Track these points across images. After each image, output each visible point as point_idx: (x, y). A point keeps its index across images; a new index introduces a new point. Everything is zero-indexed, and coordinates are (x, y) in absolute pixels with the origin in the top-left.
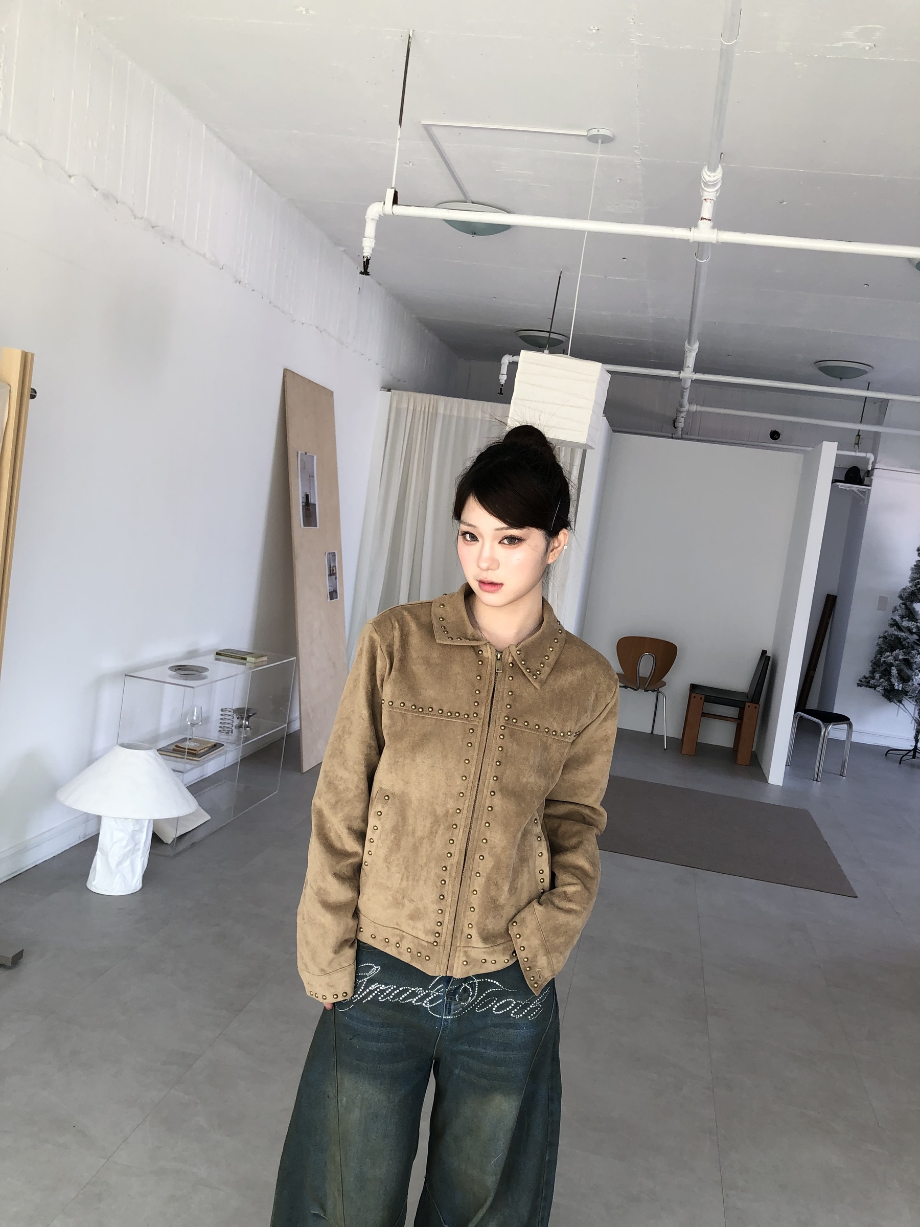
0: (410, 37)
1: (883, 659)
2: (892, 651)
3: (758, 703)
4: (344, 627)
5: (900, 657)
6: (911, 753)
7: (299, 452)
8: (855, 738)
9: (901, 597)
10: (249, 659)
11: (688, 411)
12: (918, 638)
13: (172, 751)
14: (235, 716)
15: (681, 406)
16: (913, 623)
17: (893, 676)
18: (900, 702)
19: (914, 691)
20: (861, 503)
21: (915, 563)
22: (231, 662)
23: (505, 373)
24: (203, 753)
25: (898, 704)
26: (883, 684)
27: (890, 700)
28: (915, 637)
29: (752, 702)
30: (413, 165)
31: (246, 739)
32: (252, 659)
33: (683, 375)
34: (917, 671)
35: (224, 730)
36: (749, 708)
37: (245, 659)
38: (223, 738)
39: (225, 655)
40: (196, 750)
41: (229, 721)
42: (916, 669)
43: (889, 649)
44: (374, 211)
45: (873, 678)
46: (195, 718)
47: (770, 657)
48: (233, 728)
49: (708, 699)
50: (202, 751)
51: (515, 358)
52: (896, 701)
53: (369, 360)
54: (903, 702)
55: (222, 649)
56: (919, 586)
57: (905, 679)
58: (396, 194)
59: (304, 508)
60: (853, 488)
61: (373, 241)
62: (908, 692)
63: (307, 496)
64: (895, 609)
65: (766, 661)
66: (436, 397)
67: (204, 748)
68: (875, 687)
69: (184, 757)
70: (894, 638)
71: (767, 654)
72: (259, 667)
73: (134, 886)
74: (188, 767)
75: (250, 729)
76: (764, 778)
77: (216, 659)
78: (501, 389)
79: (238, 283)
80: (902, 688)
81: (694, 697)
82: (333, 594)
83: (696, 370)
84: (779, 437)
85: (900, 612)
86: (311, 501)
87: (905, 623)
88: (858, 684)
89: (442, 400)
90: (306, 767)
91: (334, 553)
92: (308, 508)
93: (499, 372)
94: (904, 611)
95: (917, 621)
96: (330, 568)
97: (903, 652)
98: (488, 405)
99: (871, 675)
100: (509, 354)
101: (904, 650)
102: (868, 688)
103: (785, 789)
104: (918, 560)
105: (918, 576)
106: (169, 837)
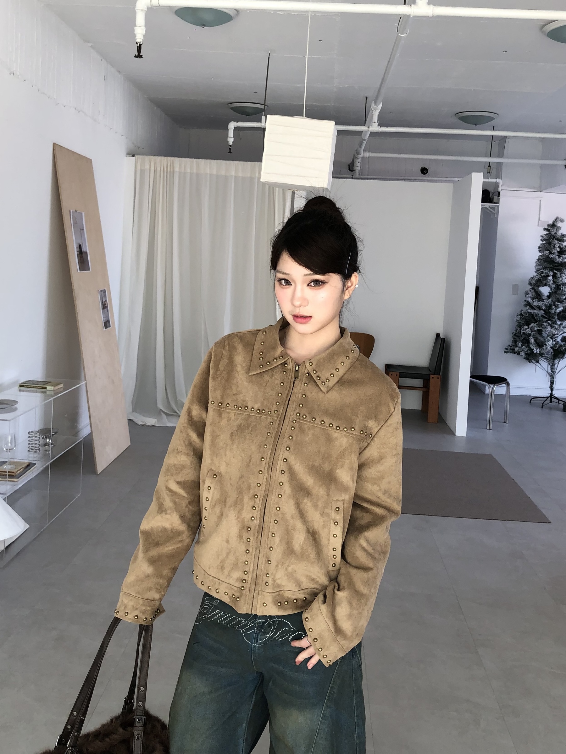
1: (522, 332)
2: (528, 326)
3: (439, 374)
5: (536, 329)
6: (549, 399)
7: (71, 210)
8: (513, 392)
9: (530, 284)
10: (49, 388)
11: (363, 157)
12: (544, 313)
15: (359, 153)
16: (541, 302)
17: (532, 343)
18: (537, 362)
19: (548, 353)
20: (492, 217)
21: (538, 258)
22: (32, 392)
23: (232, 136)
26: (525, 350)
28: (542, 312)
29: (434, 374)
34: (549, 338)
35: (33, 449)
36: (433, 379)
37: (45, 388)
38: (32, 457)
39: (27, 387)
40: (14, 472)
41: (36, 442)
42: (548, 336)
43: (526, 323)
44: (143, 3)
45: (516, 346)
46: (10, 445)
47: (444, 339)
49: (402, 375)
51: (239, 124)
52: (534, 362)
53: (116, 133)
54: (540, 362)
55: (23, 381)
56: (543, 275)
57: (540, 345)
59: (79, 257)
60: (486, 206)
61: (144, 29)
62: (543, 354)
63: (80, 246)
64: (527, 294)
65: (441, 342)
66: (172, 158)
68: (518, 353)
70: (529, 315)
71: (441, 337)
72: (58, 394)
76: (452, 432)
77: (20, 391)
79: (12, 75)
80: (539, 352)
82: (107, 324)
83: (380, 124)
84: (427, 172)
85: (531, 295)
86: (84, 250)
87: (536, 303)
88: (504, 351)
89: (177, 161)
90: (100, 469)
91: (105, 290)
92: (82, 255)
93: (227, 136)
94: (534, 294)
95: (543, 300)
96: (103, 303)
97: (537, 325)
98: (214, 163)
99: (514, 344)
100: (235, 121)
101: (537, 323)
102: (512, 354)
103: (468, 439)
104: (540, 256)
105: (541, 267)
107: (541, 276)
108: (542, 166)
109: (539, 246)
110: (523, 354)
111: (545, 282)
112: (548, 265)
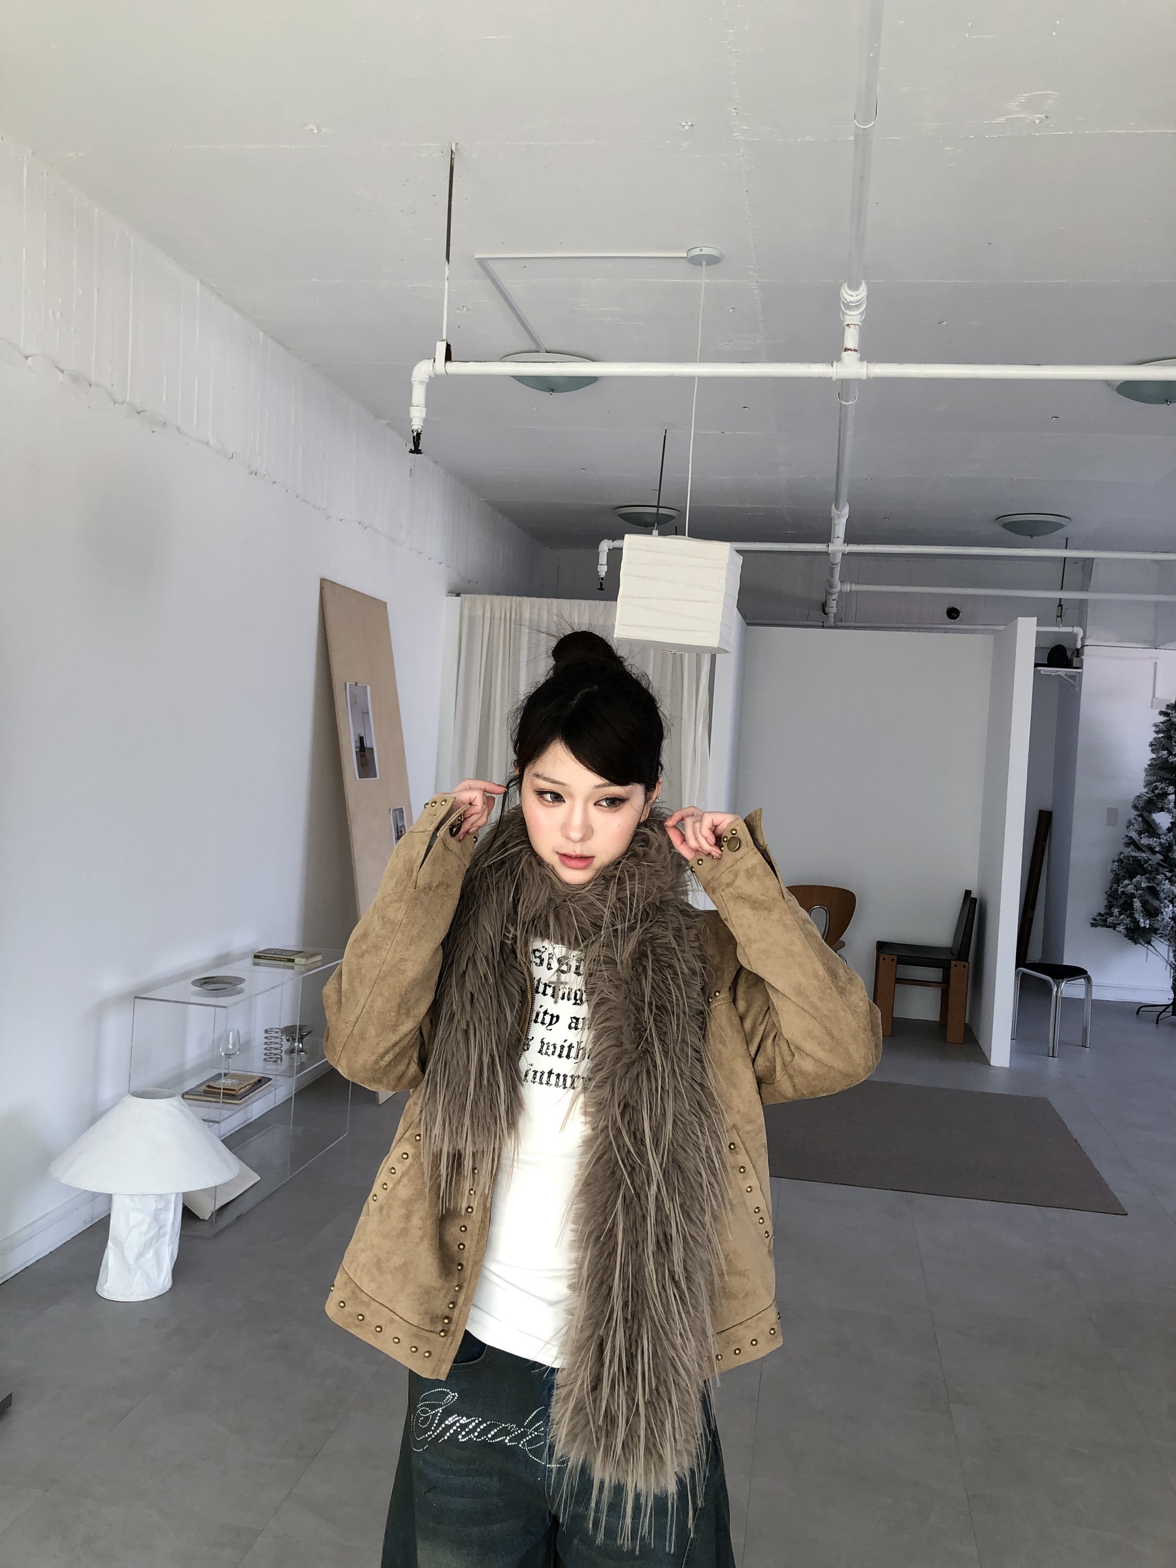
0: (452, 151)
1: (1120, 890)
2: (1131, 878)
3: (967, 961)
5: (1143, 885)
6: (1170, 1009)
7: (348, 684)
8: (1097, 994)
9: (1135, 807)
10: (297, 960)
11: (840, 592)
12: (1162, 858)
13: (202, 1094)
14: (284, 1037)
15: (831, 586)
16: (1155, 839)
17: (1137, 910)
18: (1149, 943)
19: (1165, 927)
20: (1071, 691)
21: (1149, 763)
22: (275, 966)
23: (605, 563)
24: (245, 1092)
25: (1146, 945)
26: (1124, 922)
27: (1136, 942)
28: (1159, 857)
29: (958, 960)
30: (468, 310)
31: (302, 1067)
32: (300, 959)
33: (832, 548)
34: (1166, 901)
35: (271, 1057)
36: (956, 968)
37: (293, 961)
38: (270, 1070)
39: (266, 958)
40: (234, 1090)
41: (276, 1046)
42: (1165, 898)
43: (1127, 875)
44: (422, 371)
45: (1111, 915)
46: (231, 1047)
47: (976, 899)
48: (283, 1054)
49: (902, 961)
50: (243, 1090)
51: (617, 544)
52: (1143, 943)
53: (430, 559)
54: (1152, 943)
55: (261, 949)
56: (1157, 792)
57: (1152, 913)
58: (448, 347)
59: (359, 756)
60: (1059, 673)
61: (424, 410)
62: (1158, 929)
63: (361, 739)
64: (1130, 824)
65: (972, 905)
66: (519, 598)
67: (246, 1086)
68: (1114, 926)
69: (218, 1100)
70: (1133, 861)
71: (972, 896)
72: (310, 970)
73: (161, 1285)
74: (227, 1113)
75: (306, 1053)
76: (984, 1059)
77: (255, 964)
78: (601, 583)
79: (254, 474)
80: (1150, 925)
81: (884, 959)
83: (848, 540)
84: (958, 616)
85: (1136, 827)
86: (367, 744)
87: (1145, 841)
88: (1091, 924)
91: (402, 809)
92: (364, 752)
93: (596, 562)
94: (1141, 825)
95: (1158, 836)
96: (397, 828)
97: (1146, 878)
98: (586, 604)
99: (1107, 911)
100: (609, 539)
101: (1147, 875)
102: (1104, 929)
103: (1012, 1072)
104: (1153, 759)
105: (1155, 778)
106: (206, 1210)
107: (1153, 795)
108: (1157, 605)
109: (1151, 742)
110: (1121, 928)
111: (1160, 805)
112: (1167, 776)
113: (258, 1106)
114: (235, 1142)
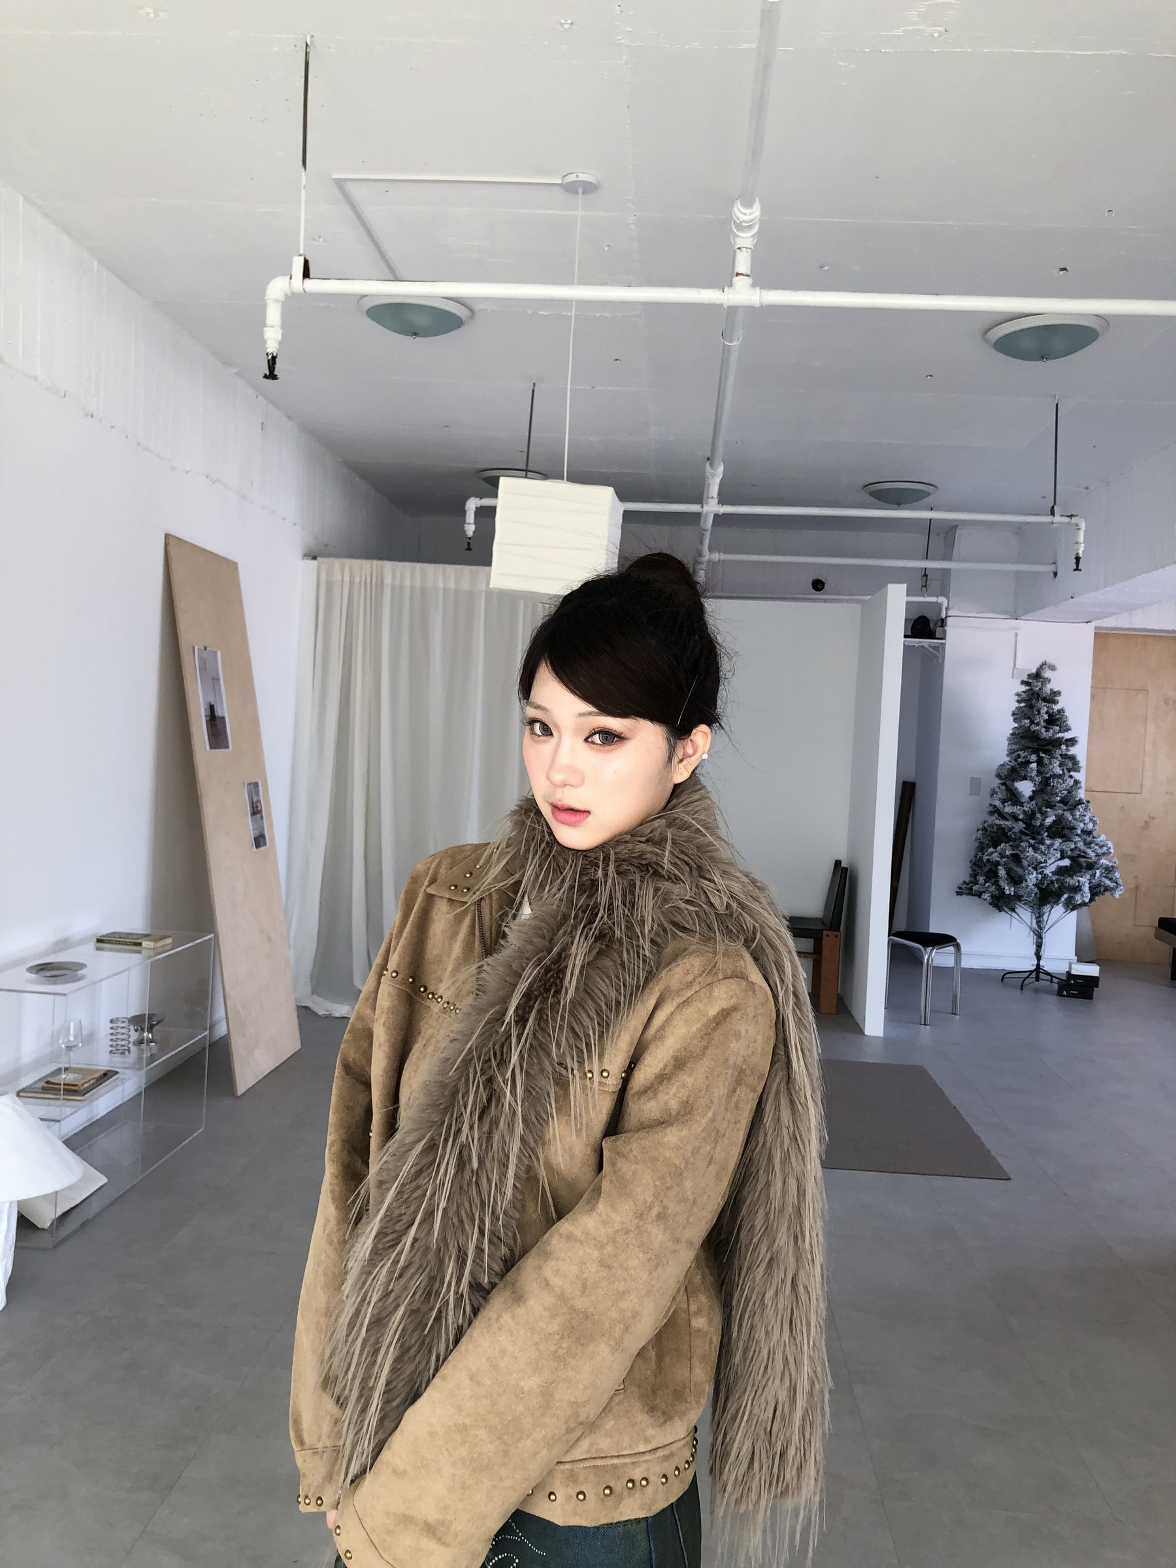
0: (307, 47)
1: (985, 858)
2: (995, 848)
3: (839, 930)
4: (279, 884)
5: (1008, 853)
6: (1034, 975)
7: (196, 647)
8: (966, 963)
9: (998, 776)
10: (145, 944)
11: (709, 561)
12: (1024, 826)
13: (40, 1091)
14: (132, 1027)
15: (701, 553)
16: (1018, 807)
17: (1001, 878)
18: (1013, 910)
19: (1029, 894)
20: (934, 662)
21: (1011, 732)
22: (120, 951)
23: (474, 522)
25: (1009, 912)
26: (990, 889)
27: (1000, 910)
28: (1021, 825)
29: (831, 930)
30: (325, 241)
31: (152, 1058)
32: (148, 943)
33: (704, 508)
34: (1030, 868)
35: (117, 1049)
36: (831, 942)
37: (140, 944)
38: (116, 1062)
39: (111, 942)
41: (123, 1037)
42: (1029, 866)
43: (992, 843)
44: (277, 290)
45: (976, 883)
46: (72, 1038)
47: (846, 869)
48: (131, 1045)
50: (86, 1085)
51: (488, 497)
52: (1007, 910)
53: (283, 519)
54: (1017, 910)
55: (105, 932)
56: (1020, 760)
57: (1016, 880)
59: (210, 724)
60: (923, 644)
62: (1022, 896)
63: (212, 707)
64: (993, 792)
65: (843, 875)
66: (380, 562)
67: (89, 1081)
68: (980, 895)
69: (58, 1097)
70: (996, 829)
71: (843, 865)
72: (160, 954)
74: (68, 1111)
75: (156, 1043)
76: (858, 1029)
77: (98, 949)
78: (469, 543)
79: (89, 417)
80: (1015, 892)
82: (260, 841)
83: (722, 500)
84: (823, 587)
85: (1000, 795)
86: (218, 713)
87: (1008, 809)
88: (957, 892)
89: (388, 567)
90: (241, 1088)
91: (257, 782)
92: (215, 722)
93: (464, 522)
94: (1005, 793)
95: (1022, 804)
96: (253, 804)
97: (1010, 846)
98: (451, 569)
100: (478, 496)
101: (1011, 843)
102: (969, 896)
103: (887, 1041)
104: (1016, 728)
105: (1018, 747)
106: (45, 1218)
108: (1018, 574)
109: (1013, 708)
110: (986, 896)
111: (1023, 773)
112: (1029, 744)
113: (105, 1102)
114: (77, 1143)
